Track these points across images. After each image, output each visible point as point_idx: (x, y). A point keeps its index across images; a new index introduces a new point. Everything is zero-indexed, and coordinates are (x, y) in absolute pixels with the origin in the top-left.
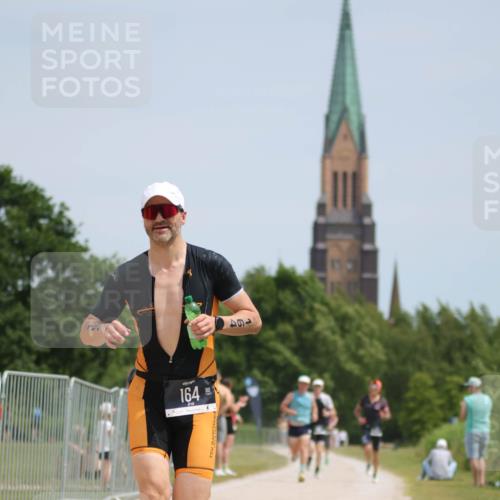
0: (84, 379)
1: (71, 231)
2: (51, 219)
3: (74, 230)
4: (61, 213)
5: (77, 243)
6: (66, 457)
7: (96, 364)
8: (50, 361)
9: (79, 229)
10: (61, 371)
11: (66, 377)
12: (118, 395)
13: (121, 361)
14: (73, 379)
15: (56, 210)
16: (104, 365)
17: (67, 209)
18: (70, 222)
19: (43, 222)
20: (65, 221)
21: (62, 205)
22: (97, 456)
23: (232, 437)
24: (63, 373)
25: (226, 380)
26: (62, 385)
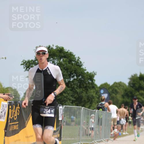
0: (86, 107)
1: (81, 65)
2: (75, 61)
3: (82, 64)
4: (78, 60)
5: (83, 68)
6: (81, 130)
7: (89, 103)
8: (76, 103)
9: (83, 64)
10: (79, 105)
11: (81, 107)
12: (96, 112)
13: (96, 102)
14: (83, 107)
15: (77, 59)
16: (91, 103)
17: (80, 58)
18: (81, 62)
19: (73, 62)
20: (79, 62)
21: (78, 57)
22: (90, 129)
23: (127, 123)
24: (80, 106)
25: (126, 107)
26: (80, 109)
